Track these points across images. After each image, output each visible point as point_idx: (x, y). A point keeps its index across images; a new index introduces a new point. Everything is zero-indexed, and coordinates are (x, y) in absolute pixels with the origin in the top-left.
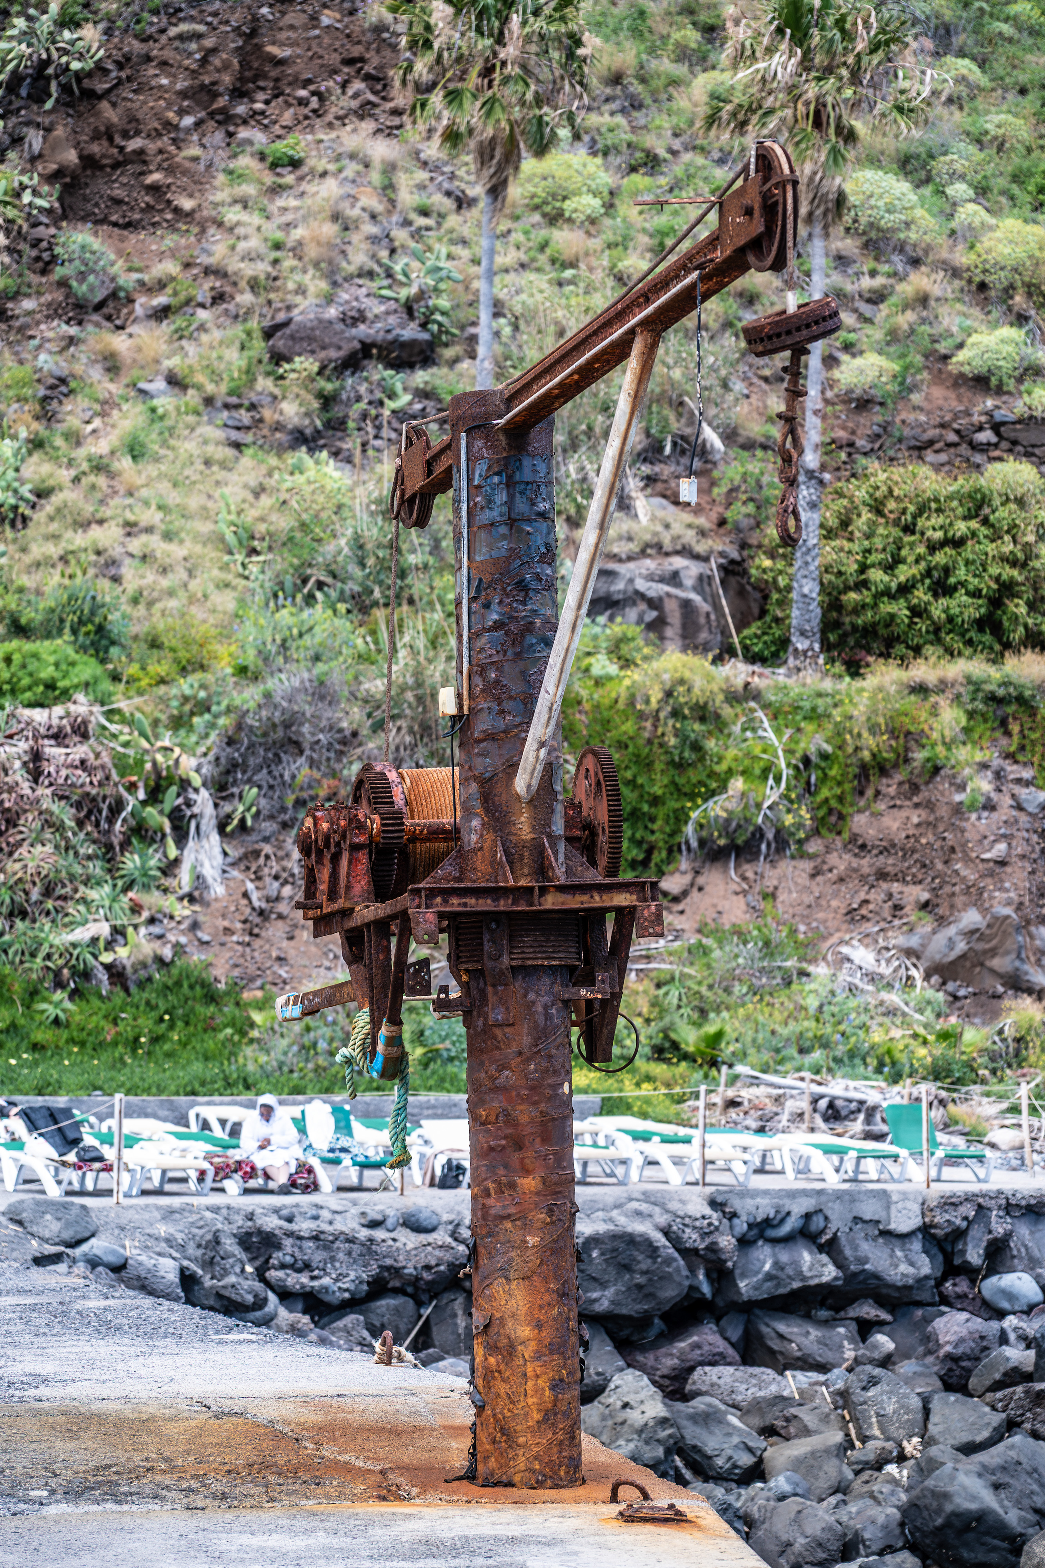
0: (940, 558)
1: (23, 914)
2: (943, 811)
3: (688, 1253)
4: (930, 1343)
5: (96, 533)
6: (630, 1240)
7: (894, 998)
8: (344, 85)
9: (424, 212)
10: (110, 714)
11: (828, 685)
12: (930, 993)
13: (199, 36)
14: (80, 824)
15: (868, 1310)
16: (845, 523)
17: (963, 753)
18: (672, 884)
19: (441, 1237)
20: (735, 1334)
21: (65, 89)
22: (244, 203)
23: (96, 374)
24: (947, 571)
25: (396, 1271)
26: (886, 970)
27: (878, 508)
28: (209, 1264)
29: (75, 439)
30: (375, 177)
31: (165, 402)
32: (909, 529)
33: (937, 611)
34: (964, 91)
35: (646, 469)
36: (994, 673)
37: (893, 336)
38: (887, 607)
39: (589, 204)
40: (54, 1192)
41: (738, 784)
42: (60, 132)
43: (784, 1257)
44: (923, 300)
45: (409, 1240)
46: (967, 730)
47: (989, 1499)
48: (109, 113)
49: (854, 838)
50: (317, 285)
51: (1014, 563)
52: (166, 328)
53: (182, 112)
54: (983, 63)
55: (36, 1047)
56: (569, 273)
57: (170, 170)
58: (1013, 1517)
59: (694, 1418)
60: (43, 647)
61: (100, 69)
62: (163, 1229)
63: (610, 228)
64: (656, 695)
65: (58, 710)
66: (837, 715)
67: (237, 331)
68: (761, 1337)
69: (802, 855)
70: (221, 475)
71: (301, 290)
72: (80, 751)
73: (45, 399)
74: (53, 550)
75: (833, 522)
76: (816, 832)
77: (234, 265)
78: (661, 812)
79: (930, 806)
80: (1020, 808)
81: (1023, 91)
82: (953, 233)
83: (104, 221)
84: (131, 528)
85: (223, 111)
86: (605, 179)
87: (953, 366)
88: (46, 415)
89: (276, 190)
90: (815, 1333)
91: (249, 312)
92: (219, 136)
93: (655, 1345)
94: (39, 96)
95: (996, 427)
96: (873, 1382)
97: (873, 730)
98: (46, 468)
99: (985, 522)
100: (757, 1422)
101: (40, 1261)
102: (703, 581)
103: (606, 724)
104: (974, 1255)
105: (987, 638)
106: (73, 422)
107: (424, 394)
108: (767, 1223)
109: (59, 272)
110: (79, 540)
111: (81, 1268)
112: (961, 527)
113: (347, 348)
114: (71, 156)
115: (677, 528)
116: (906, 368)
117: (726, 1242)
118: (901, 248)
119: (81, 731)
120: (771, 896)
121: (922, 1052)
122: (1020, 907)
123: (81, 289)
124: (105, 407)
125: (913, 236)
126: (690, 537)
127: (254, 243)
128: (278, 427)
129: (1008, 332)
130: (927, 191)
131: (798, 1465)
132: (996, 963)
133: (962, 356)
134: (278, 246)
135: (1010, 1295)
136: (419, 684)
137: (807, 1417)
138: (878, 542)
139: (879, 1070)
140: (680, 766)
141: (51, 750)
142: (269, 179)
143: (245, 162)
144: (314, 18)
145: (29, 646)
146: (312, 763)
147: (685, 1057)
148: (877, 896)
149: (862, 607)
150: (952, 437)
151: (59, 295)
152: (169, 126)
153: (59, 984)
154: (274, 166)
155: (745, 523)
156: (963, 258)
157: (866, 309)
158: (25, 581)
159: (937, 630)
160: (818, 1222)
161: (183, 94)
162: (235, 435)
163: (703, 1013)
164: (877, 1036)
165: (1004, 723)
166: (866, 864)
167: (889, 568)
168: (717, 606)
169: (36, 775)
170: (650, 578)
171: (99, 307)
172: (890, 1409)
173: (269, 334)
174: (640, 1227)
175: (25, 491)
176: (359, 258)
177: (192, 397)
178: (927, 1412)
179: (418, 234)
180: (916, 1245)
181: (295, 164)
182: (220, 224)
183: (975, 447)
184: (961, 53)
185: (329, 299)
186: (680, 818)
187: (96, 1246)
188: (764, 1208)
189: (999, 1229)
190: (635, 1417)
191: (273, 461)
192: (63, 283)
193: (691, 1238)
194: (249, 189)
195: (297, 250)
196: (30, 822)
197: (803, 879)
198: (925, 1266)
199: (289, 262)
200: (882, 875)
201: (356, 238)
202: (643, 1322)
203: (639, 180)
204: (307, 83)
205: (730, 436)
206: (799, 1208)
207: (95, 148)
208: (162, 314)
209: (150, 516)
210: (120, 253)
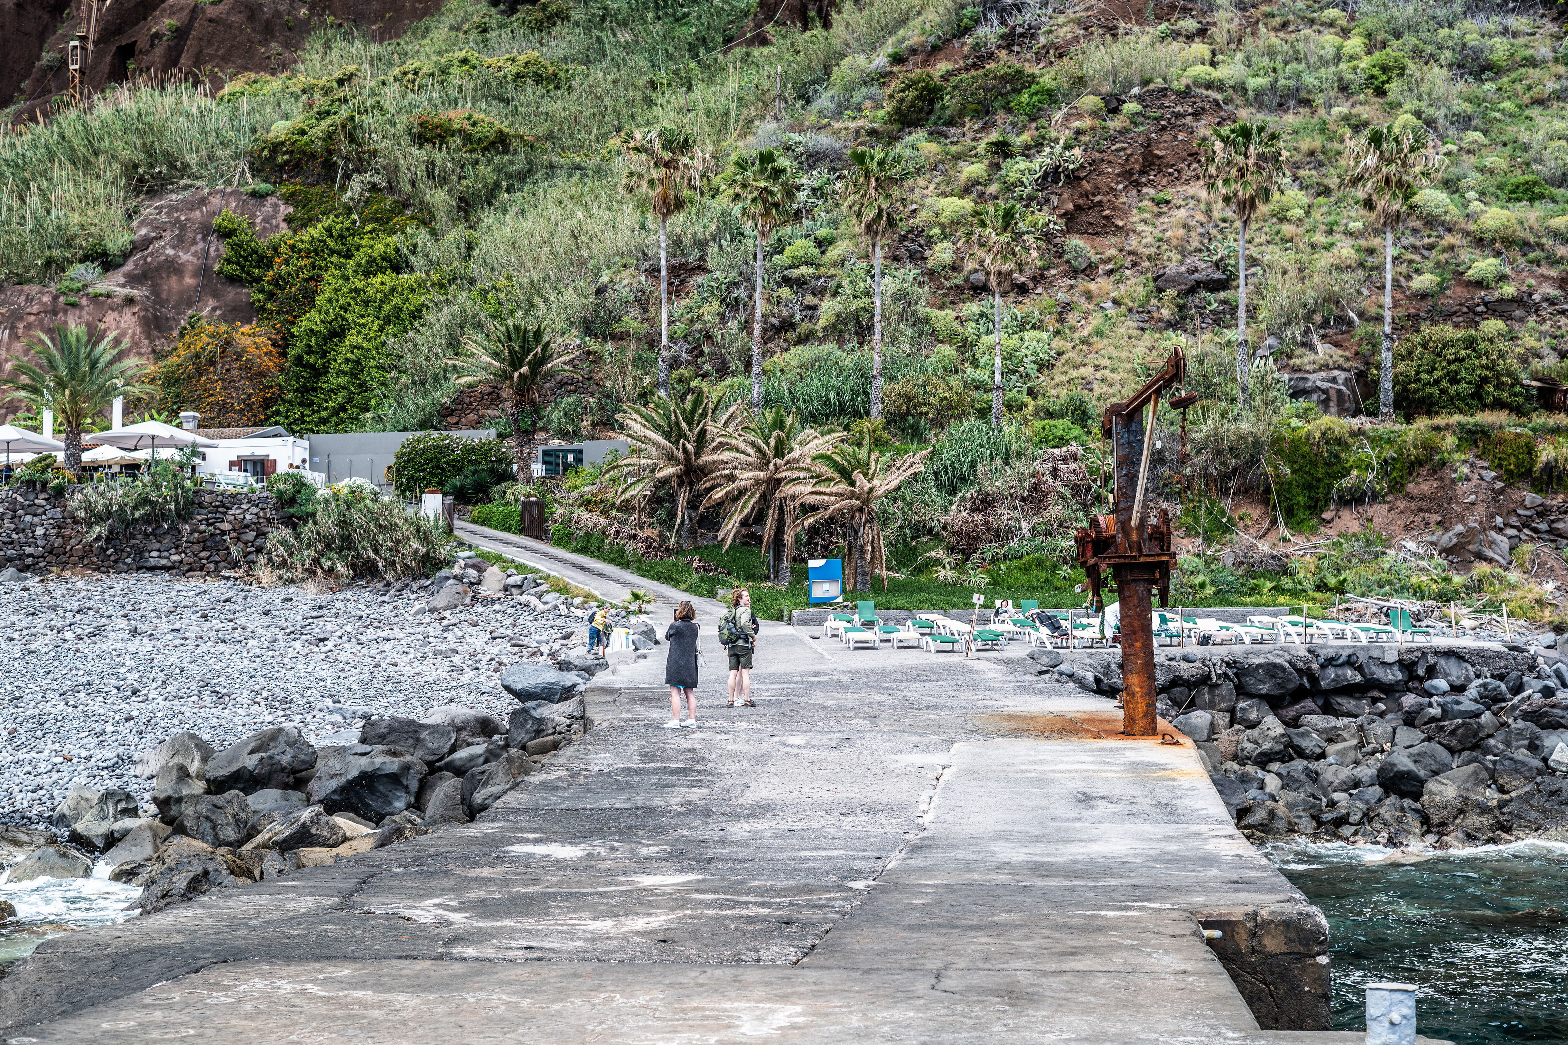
0: (1453, 367)
1: (1051, 534)
2: (1447, 482)
3: (1299, 671)
4: (1400, 706)
5: (1082, 370)
6: (1275, 666)
7: (1424, 563)
8: (1189, 166)
9: (1224, 221)
10: (1086, 450)
11: (1397, 427)
12: (1440, 561)
13: (1124, 149)
14: (1073, 496)
15: (1376, 694)
16: (1410, 353)
17: (1456, 456)
18: (1327, 515)
19: (1198, 664)
20: (1320, 702)
21: (1067, 177)
22: (1145, 221)
23: (1083, 300)
24: (1456, 373)
25: (1180, 678)
26: (1421, 551)
27: (1425, 346)
28: (1106, 674)
29: (1073, 329)
30: (1203, 206)
31: (1112, 311)
32: (1439, 355)
33: (1452, 391)
34: (1475, 146)
35: (1322, 332)
36: (1472, 420)
37: (1438, 264)
38: (1429, 390)
39: (1298, 212)
40: (1049, 647)
41: (1355, 472)
42: (1065, 196)
43: (1340, 672)
44: (1452, 248)
45: (1185, 665)
46: (1458, 446)
47: (1412, 766)
48: (1086, 185)
49: (1408, 494)
50: (1176, 257)
51: (1487, 368)
52: (1112, 278)
53: (1118, 183)
54: (1485, 133)
55: (1056, 588)
56: (1289, 245)
57: (1113, 209)
58: (1422, 773)
59: (1297, 734)
60: (1058, 422)
61: (1082, 166)
62: (1088, 661)
63: (1308, 223)
64: (1318, 435)
65: (1064, 449)
66: (1399, 440)
67: (1142, 279)
68: (1331, 704)
69: (1385, 502)
70: (1135, 342)
71: (1170, 259)
72: (1073, 466)
73: (1061, 313)
74: (1064, 378)
75: (1404, 353)
76: (1390, 492)
77: (1141, 250)
78: (1322, 485)
79: (1442, 479)
80: (1482, 479)
81: (1505, 145)
82: (1468, 215)
83: (1086, 232)
84: (1097, 368)
85: (1136, 181)
86: (1306, 201)
87: (1465, 277)
88: (1061, 319)
89: (1160, 214)
90: (1353, 702)
91: (1148, 270)
92: (1134, 192)
93: (1286, 707)
94: (1056, 181)
95: (1486, 304)
96: (1373, 721)
97: (1416, 447)
98: (1062, 343)
99: (1474, 350)
100: (1325, 736)
101: (1041, 673)
102: (1347, 381)
103: (1297, 448)
104: (1421, 672)
105: (1476, 402)
106: (1073, 322)
107: (1224, 302)
108: (1332, 659)
109: (1066, 257)
110: (1074, 374)
111: (1056, 676)
112: (1463, 353)
113: (1189, 284)
114: (1070, 206)
115: (1335, 358)
116: (1443, 280)
117: (1315, 666)
118: (1443, 224)
119: (1074, 457)
120: (1370, 520)
121: (1434, 586)
122: (1481, 523)
123: (1075, 264)
124: (1086, 314)
125: (1448, 218)
126: (1341, 361)
127: (1149, 239)
128: (1160, 320)
129: (1491, 260)
130: (1456, 196)
131: (1338, 753)
132: (1470, 547)
133: (1470, 272)
134: (1160, 240)
135: (1436, 688)
136: (1216, 435)
137: (1344, 734)
138: (1425, 361)
139: (1414, 595)
140: (1330, 465)
141: (1062, 466)
142: (1156, 209)
143: (1146, 203)
144: (1175, 137)
145: (1052, 422)
146: (1170, 468)
147: (1331, 590)
148: (1418, 519)
149: (1416, 391)
150: (1465, 310)
151: (1066, 267)
152: (1112, 189)
153: (1066, 563)
154: (1158, 204)
155: (1367, 353)
156: (1472, 227)
157: (1425, 253)
158: (1053, 392)
159: (1452, 399)
160: (1354, 658)
161: (1118, 175)
162: (1141, 325)
163: (1339, 571)
164: (1414, 580)
165: (1475, 442)
166: (1413, 505)
167: (1430, 372)
168: (1354, 392)
169: (1055, 476)
170: (1323, 380)
171: (1083, 271)
172: (1379, 732)
173: (1155, 280)
174: (1278, 661)
175: (1052, 353)
176: (1195, 244)
177: (1123, 309)
178: (1394, 733)
179: (1221, 231)
180: (1396, 668)
181: (1167, 202)
182: (1134, 232)
183: (1477, 314)
184: (1476, 129)
185: (1182, 263)
186: (1330, 487)
187: (1063, 667)
188: (1331, 653)
189: (1432, 661)
190: (1272, 733)
191: (1157, 335)
192: (1068, 262)
193: (1300, 664)
194: (1147, 216)
195: (1168, 241)
196: (1053, 497)
197: (1385, 513)
198: (1399, 676)
199: (1164, 247)
200: (1421, 510)
201: (1193, 234)
202: (1282, 697)
203: (1322, 200)
204: (1172, 166)
205: (1361, 315)
206: (1345, 653)
207: (1081, 201)
208: (1110, 273)
209: (1105, 362)
210: (1093, 247)
